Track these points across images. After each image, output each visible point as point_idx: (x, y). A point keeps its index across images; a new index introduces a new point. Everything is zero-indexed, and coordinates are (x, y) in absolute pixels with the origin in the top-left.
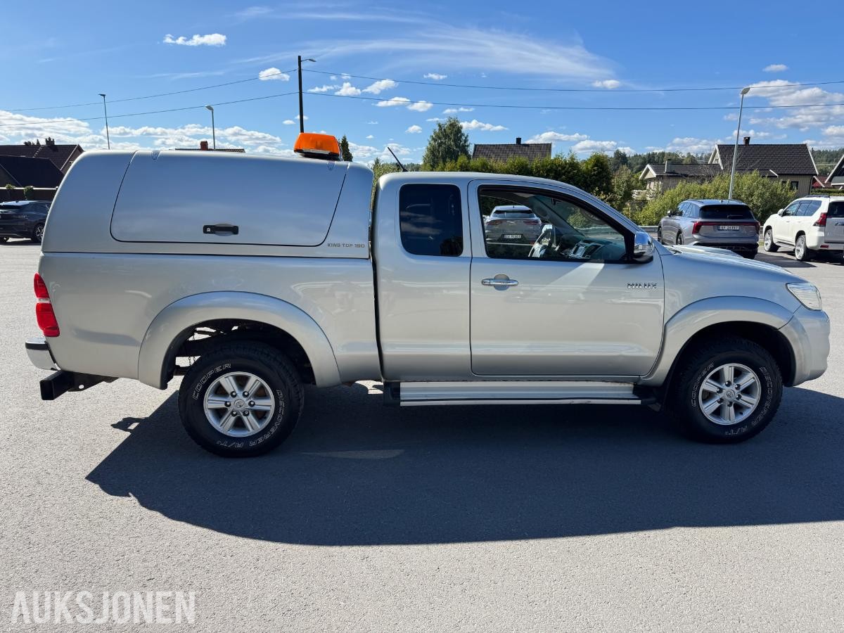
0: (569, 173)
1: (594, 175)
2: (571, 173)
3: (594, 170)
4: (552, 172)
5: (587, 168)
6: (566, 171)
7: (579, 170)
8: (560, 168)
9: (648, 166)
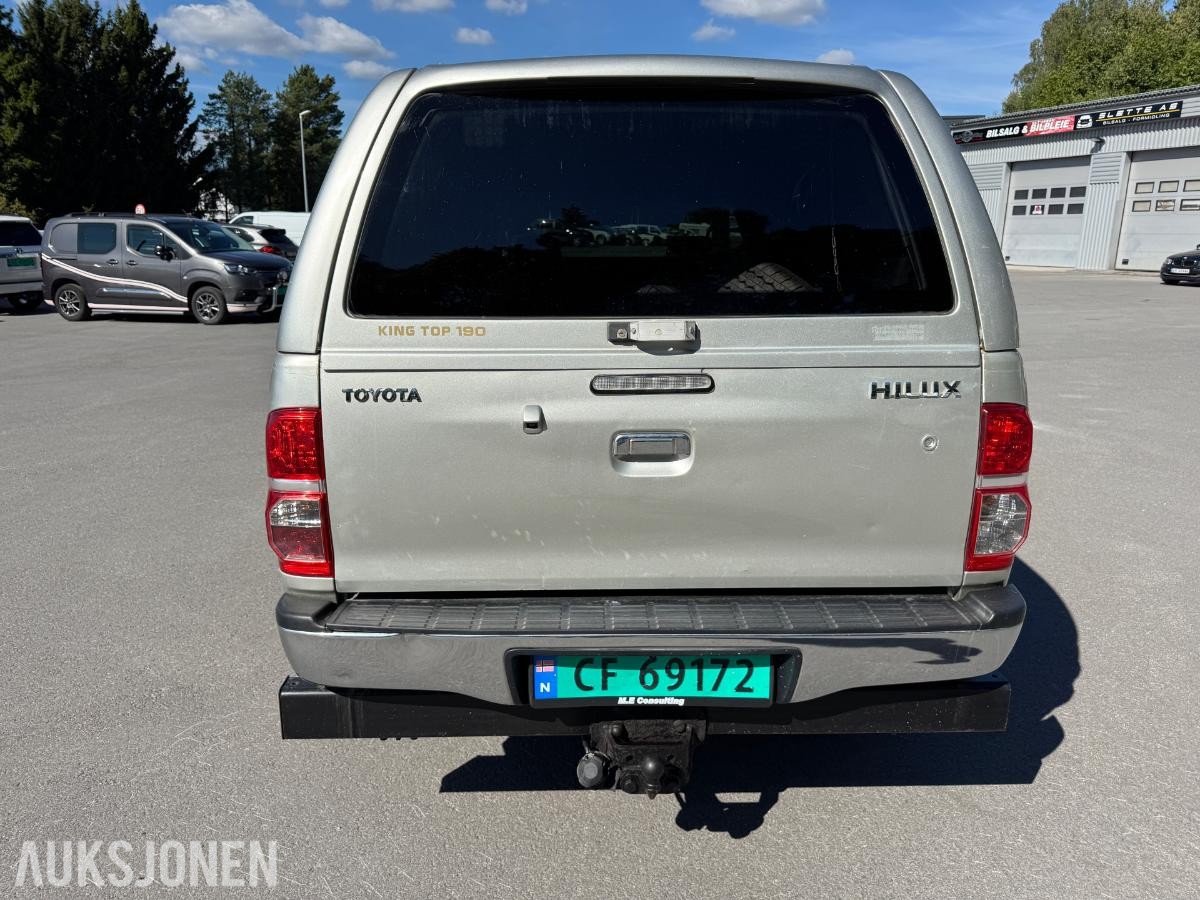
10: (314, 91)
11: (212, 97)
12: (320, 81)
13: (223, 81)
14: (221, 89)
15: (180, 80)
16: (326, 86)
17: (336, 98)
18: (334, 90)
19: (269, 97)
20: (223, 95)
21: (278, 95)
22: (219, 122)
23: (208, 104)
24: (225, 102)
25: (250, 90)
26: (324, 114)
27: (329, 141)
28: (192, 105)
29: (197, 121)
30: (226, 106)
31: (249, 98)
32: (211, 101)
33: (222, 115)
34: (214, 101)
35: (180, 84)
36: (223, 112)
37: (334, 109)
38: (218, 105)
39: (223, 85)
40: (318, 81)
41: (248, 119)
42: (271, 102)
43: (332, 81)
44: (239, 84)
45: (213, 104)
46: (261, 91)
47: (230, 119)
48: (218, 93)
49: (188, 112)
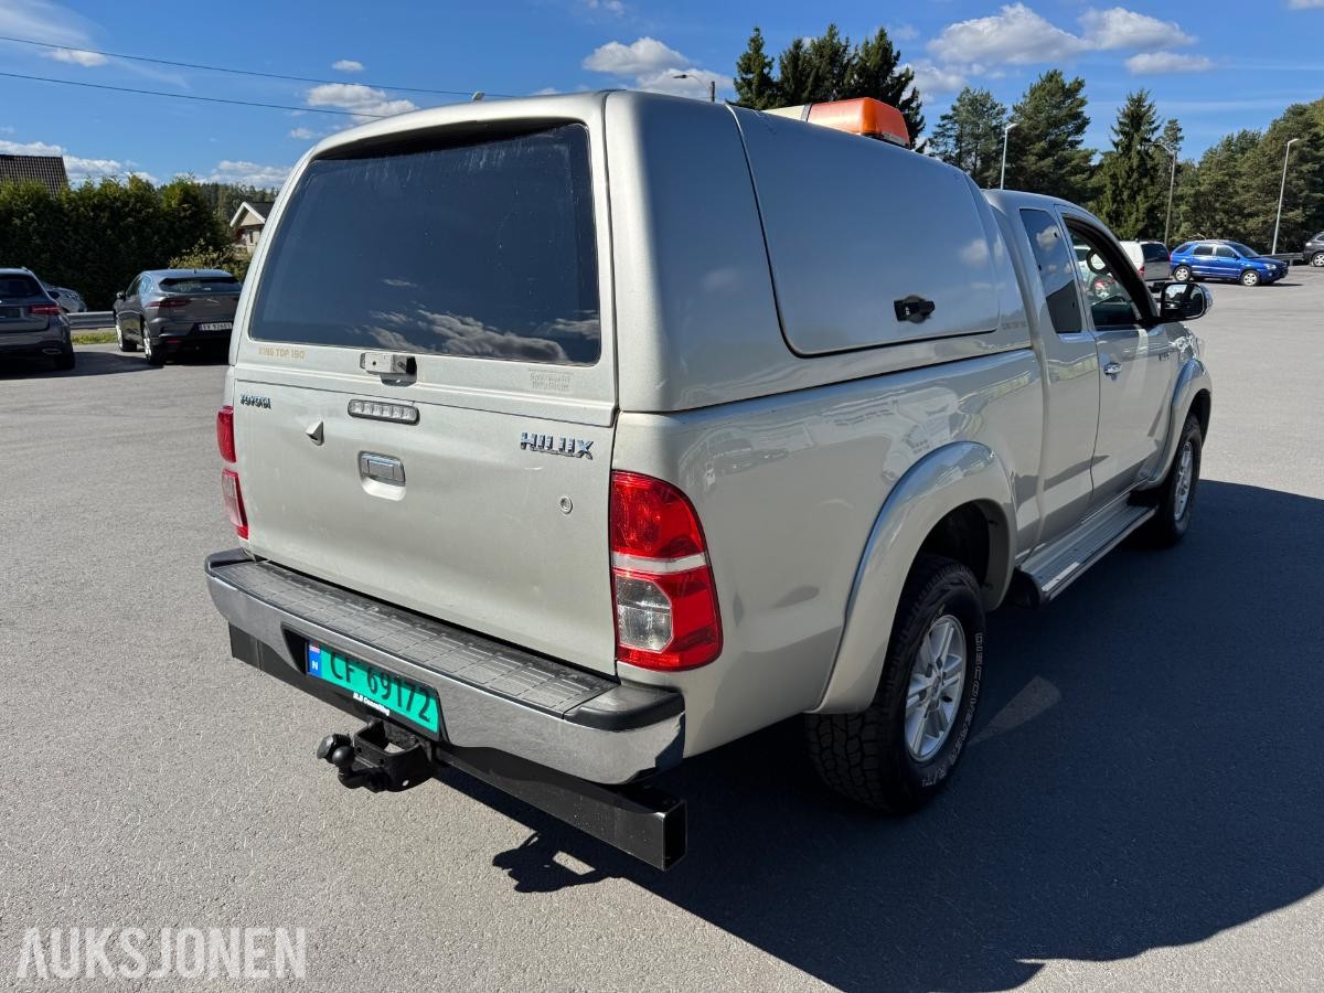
0: (139, 212)
1: (185, 217)
2: (143, 213)
3: (185, 210)
4: (104, 211)
5: (170, 206)
6: (132, 210)
7: (157, 209)
8: (118, 204)
9: (245, 205)
10: (1058, 99)
11: (944, 118)
12: (1067, 87)
13: (959, 100)
14: (954, 109)
15: (914, 105)
16: (1070, 92)
17: (1083, 103)
18: (1081, 95)
19: (1003, 111)
20: (955, 115)
21: (1015, 108)
22: (946, 144)
23: (939, 126)
24: (956, 122)
25: (984, 106)
26: (1066, 123)
27: (1065, 153)
28: (921, 129)
29: (925, 144)
30: (957, 126)
31: (981, 116)
32: (942, 123)
33: (951, 136)
34: (945, 121)
35: (913, 109)
36: (952, 133)
37: (1078, 116)
38: (948, 126)
39: (957, 104)
40: (1064, 86)
41: (977, 137)
42: (1005, 116)
43: (1080, 85)
44: (973, 101)
45: (944, 125)
46: (996, 106)
47: (959, 139)
48: (951, 113)
49: (917, 136)
